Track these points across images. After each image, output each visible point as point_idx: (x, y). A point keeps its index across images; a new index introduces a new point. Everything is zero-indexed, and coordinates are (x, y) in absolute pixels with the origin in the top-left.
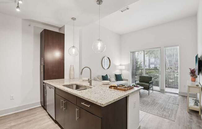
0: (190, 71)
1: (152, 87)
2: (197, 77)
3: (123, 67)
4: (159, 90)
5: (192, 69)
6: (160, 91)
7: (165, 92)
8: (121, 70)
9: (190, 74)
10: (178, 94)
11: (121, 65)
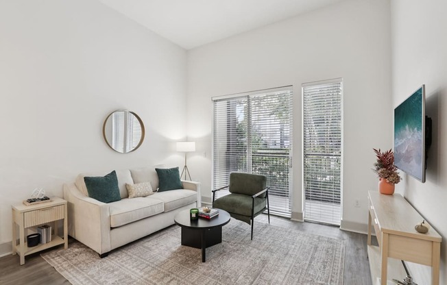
0: (375, 160)
1: (265, 208)
2: (397, 180)
3: (191, 146)
4: (289, 215)
5: (383, 151)
6: (288, 219)
7: (305, 221)
8: (186, 155)
9: (375, 168)
10: (339, 227)
11: (187, 140)
